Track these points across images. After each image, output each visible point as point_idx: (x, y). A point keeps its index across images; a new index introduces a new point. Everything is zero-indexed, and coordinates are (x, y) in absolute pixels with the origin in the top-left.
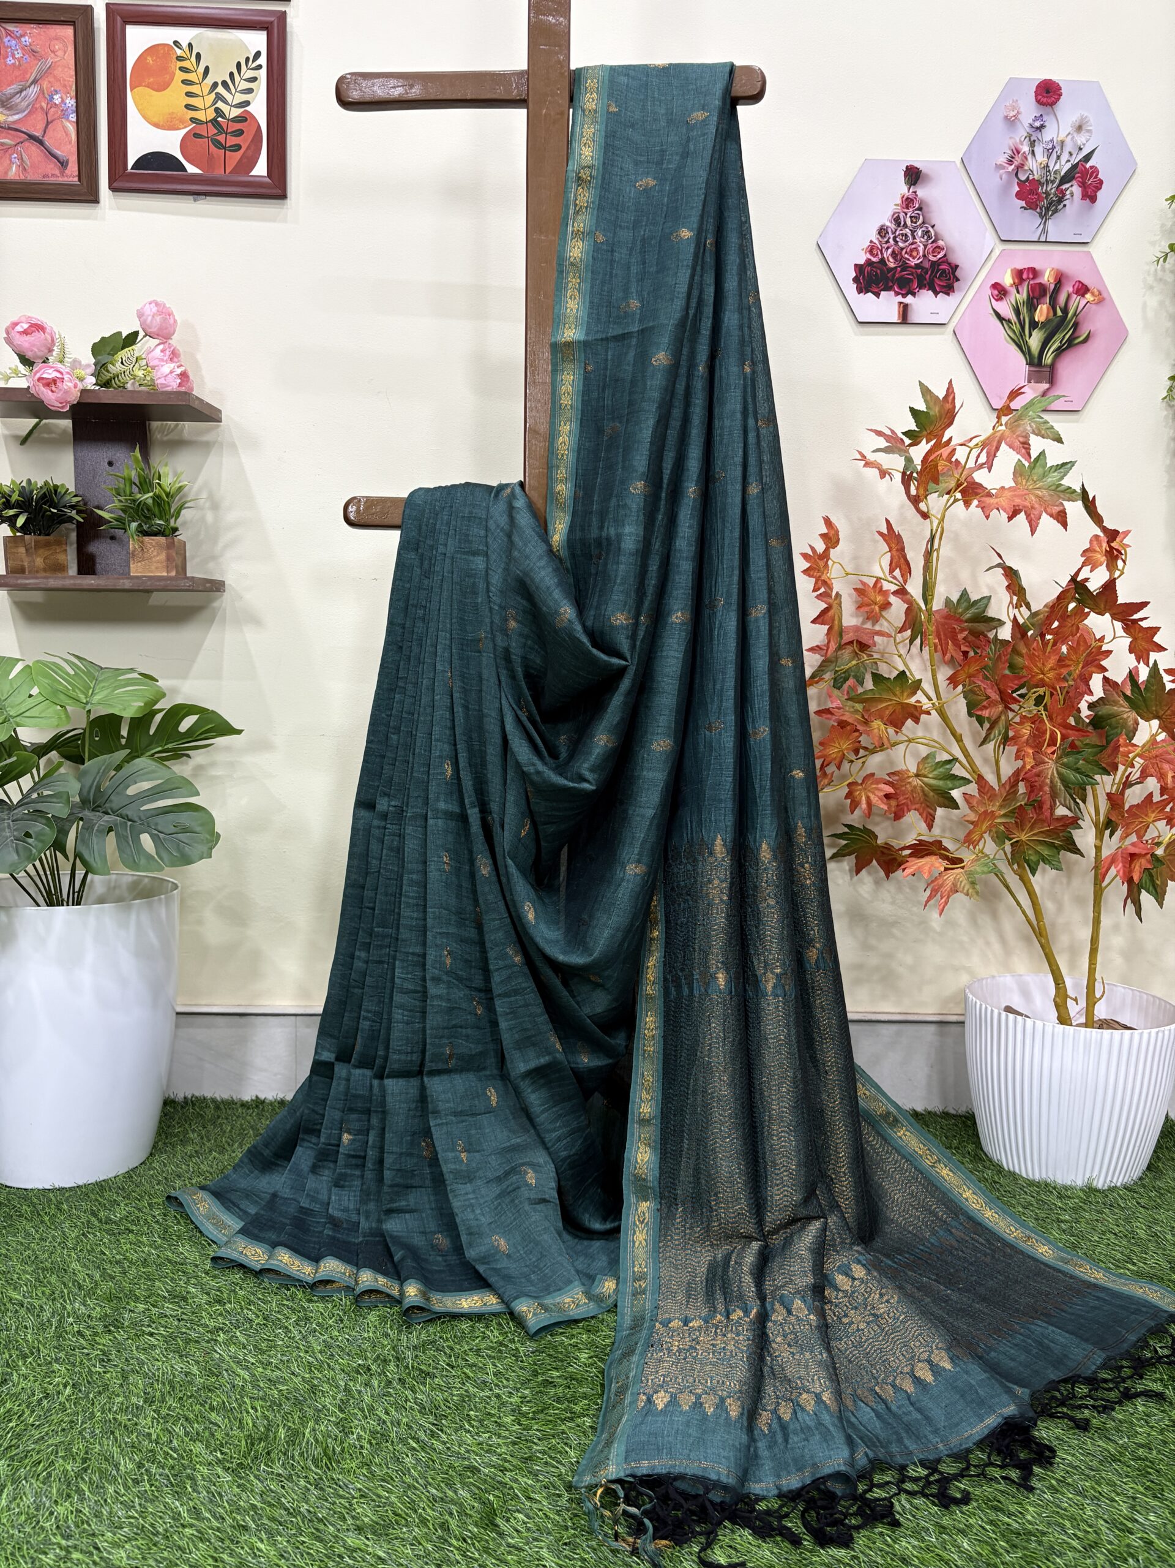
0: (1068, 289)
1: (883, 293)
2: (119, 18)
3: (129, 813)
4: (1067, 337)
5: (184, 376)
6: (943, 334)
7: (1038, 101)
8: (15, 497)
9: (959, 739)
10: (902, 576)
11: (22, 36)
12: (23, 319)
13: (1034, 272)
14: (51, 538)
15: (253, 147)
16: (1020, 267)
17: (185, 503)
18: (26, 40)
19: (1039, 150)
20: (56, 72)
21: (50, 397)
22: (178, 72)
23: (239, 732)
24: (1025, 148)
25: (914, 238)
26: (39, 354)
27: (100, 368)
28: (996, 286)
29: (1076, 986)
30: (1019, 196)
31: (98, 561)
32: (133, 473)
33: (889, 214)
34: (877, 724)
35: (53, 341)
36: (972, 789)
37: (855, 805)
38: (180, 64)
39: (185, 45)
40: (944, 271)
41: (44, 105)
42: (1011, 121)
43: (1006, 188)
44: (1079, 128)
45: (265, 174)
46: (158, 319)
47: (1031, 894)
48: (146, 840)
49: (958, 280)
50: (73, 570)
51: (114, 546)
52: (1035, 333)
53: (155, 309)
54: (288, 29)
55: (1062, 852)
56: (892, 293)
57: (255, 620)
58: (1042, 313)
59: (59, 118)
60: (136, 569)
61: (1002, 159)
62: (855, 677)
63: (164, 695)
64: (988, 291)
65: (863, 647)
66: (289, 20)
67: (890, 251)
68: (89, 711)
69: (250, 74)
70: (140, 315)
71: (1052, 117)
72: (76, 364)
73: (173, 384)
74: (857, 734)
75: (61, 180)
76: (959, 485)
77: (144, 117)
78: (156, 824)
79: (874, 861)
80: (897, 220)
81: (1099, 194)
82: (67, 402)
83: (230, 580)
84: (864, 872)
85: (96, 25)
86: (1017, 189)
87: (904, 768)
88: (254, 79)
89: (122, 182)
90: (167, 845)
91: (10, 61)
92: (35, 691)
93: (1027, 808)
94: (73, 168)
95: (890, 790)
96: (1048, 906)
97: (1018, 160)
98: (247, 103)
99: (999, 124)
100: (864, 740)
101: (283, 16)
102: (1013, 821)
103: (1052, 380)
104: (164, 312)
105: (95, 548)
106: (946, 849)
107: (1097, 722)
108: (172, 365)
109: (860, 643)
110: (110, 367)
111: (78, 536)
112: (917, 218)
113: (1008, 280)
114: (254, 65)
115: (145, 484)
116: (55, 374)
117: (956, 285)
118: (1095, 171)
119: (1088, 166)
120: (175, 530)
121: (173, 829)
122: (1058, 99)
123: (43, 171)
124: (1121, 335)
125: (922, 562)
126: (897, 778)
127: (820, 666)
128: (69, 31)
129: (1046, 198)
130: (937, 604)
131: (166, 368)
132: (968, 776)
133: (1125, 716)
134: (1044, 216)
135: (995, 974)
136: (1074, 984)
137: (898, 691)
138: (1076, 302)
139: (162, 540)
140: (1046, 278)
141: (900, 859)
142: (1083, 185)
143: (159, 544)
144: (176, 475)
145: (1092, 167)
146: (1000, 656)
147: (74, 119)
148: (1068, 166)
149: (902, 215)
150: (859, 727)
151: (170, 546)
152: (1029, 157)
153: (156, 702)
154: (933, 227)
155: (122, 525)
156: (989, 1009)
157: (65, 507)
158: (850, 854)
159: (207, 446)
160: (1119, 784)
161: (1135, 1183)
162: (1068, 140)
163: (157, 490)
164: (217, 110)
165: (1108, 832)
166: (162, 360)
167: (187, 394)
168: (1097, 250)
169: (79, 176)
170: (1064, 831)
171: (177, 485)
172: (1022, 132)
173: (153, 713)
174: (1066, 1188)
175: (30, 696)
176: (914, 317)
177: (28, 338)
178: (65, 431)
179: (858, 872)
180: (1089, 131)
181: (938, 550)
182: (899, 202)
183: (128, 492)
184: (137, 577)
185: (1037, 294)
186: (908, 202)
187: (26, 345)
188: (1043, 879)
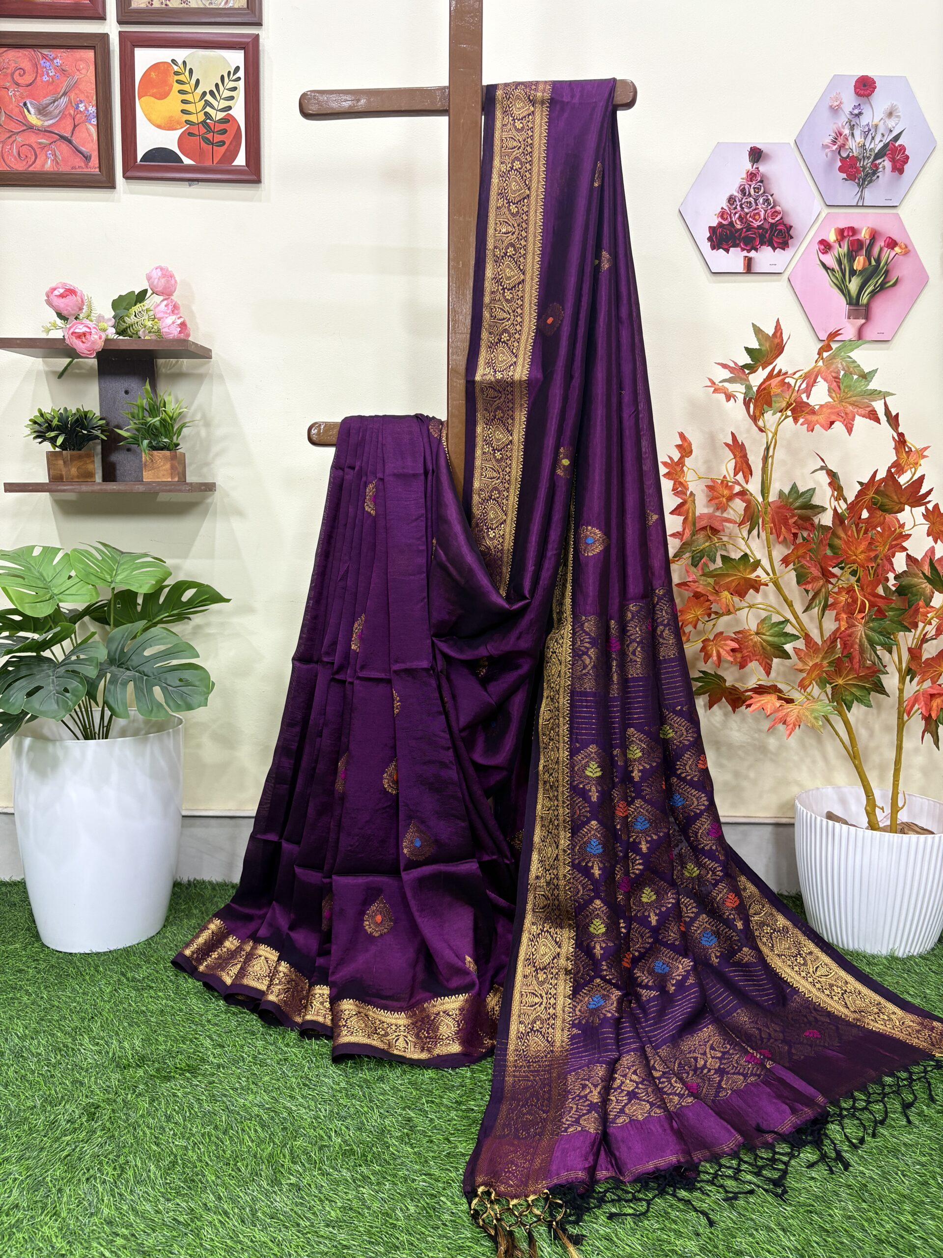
0: (880, 243)
1: (732, 249)
2: (129, 43)
3: (146, 670)
4: (880, 282)
5: (183, 325)
6: (779, 281)
7: (857, 93)
8: (55, 422)
9: (790, 605)
10: (745, 477)
11: (54, 58)
12: (60, 285)
13: (853, 231)
14: (82, 452)
15: (234, 143)
16: (842, 226)
17: (185, 423)
18: (58, 61)
19: (857, 133)
20: (80, 87)
21: (80, 346)
22: (175, 84)
23: (228, 601)
24: (846, 131)
25: (757, 205)
26: (73, 312)
27: (119, 319)
28: (823, 242)
29: (883, 796)
30: (841, 169)
31: (118, 467)
32: (145, 401)
33: (737, 186)
34: (726, 594)
35: (82, 301)
36: (800, 644)
37: (707, 657)
38: (176, 78)
39: (180, 62)
40: (780, 231)
41: (72, 112)
42: (835, 110)
43: (831, 164)
44: (890, 114)
45: (244, 164)
46: (163, 281)
47: (847, 724)
48: (157, 690)
49: (792, 238)
50: (98, 478)
51: (130, 456)
52: (854, 279)
53: (160, 274)
54: (261, 48)
55: (872, 693)
56: (739, 249)
57: (239, 513)
58: (859, 263)
59: (84, 122)
60: (148, 476)
61: (828, 140)
62: (708, 556)
63: (171, 574)
64: (817, 247)
65: (715, 531)
66: (261, 40)
67: (737, 215)
68: (113, 589)
69: (232, 85)
70: (149, 278)
71: (868, 106)
72: (100, 318)
73: (175, 332)
74: (709, 603)
75: (85, 170)
76: (790, 405)
77: (149, 120)
78: (166, 679)
79: (724, 699)
80: (743, 191)
81: (906, 167)
82: (94, 350)
83: (220, 481)
84: (715, 707)
85: (111, 48)
86: (840, 164)
87: (747, 628)
88: (234, 89)
89: (133, 171)
90: (174, 696)
91: (45, 78)
92: (73, 573)
93: (844, 659)
94: (95, 161)
95: (737, 646)
96: (862, 734)
97: (840, 141)
98: (229, 108)
99: (826, 113)
100: (715, 607)
101: (257, 38)
102: (832, 669)
103: (867, 316)
104: (168, 275)
105: (116, 457)
106: (780, 691)
107: (902, 591)
108: (173, 318)
109: (712, 528)
110: (126, 319)
111: (102, 449)
112: (759, 189)
113: (832, 237)
114: (235, 77)
115: (154, 410)
116: (85, 329)
117: (790, 242)
118: (903, 148)
119: (897, 145)
120: (178, 445)
121: (179, 683)
122: (873, 91)
123: (73, 165)
124: (923, 280)
125: (761, 465)
126: (741, 637)
127: (681, 548)
128: (90, 54)
129: (863, 171)
130: (773, 497)
131: (170, 320)
132: (797, 633)
133: (923, 586)
134: (862, 186)
135: (820, 786)
136: (881, 795)
137: (741, 568)
138: (887, 254)
139: (167, 453)
140: (863, 235)
141: (743, 698)
142: (893, 160)
143: (165, 457)
144: (177, 401)
145: (900, 146)
146: (821, 540)
147: (95, 123)
148: (881, 144)
149: (747, 187)
150: (711, 598)
151: (174, 458)
152: (850, 138)
153: (164, 580)
154: (772, 195)
155: (136, 441)
156: (813, 816)
157: (93, 428)
158: (704, 693)
159: (200, 378)
160: (918, 639)
161: (928, 953)
162: (881, 125)
163: (164, 415)
164: (206, 114)
165: (908, 678)
166: (166, 313)
167: (185, 341)
168: (904, 212)
169: (100, 167)
170: (872, 676)
171: (178, 412)
172: (843, 119)
173: (162, 588)
174: (873, 957)
175: (70, 577)
176: (757, 268)
177: (63, 300)
178: (91, 368)
179: (710, 707)
180: (898, 117)
181: (772, 457)
182: (744, 176)
183: (141, 416)
184: (149, 483)
185: (855, 248)
186: (752, 176)
187: (62, 306)
188: (856, 713)
